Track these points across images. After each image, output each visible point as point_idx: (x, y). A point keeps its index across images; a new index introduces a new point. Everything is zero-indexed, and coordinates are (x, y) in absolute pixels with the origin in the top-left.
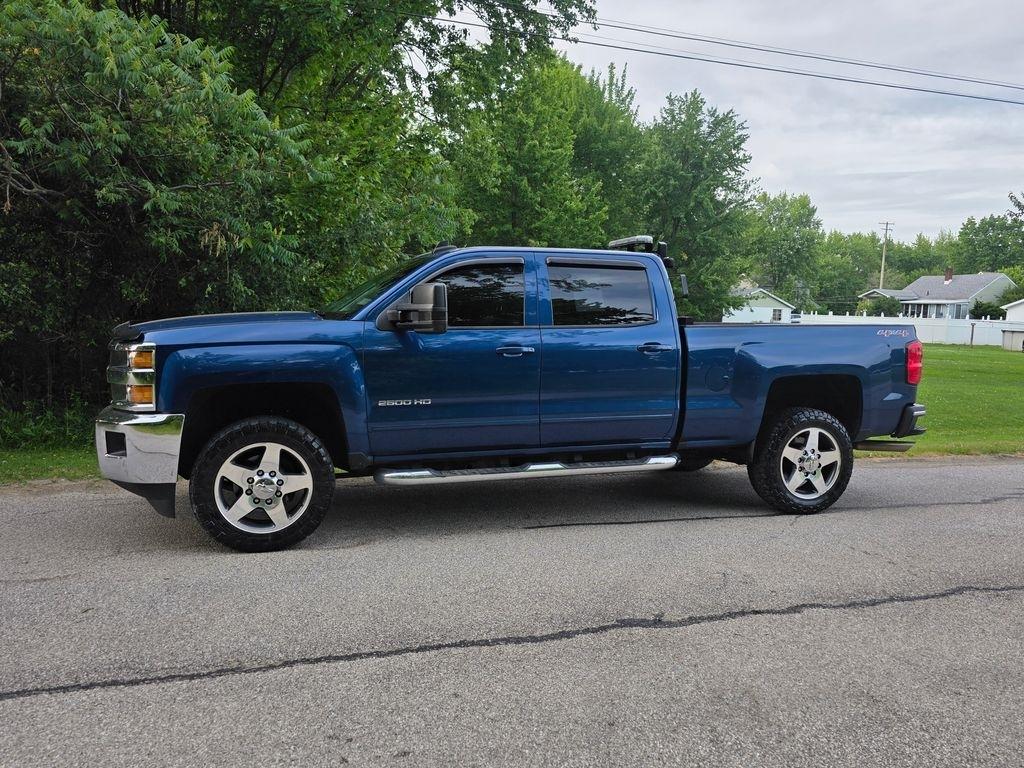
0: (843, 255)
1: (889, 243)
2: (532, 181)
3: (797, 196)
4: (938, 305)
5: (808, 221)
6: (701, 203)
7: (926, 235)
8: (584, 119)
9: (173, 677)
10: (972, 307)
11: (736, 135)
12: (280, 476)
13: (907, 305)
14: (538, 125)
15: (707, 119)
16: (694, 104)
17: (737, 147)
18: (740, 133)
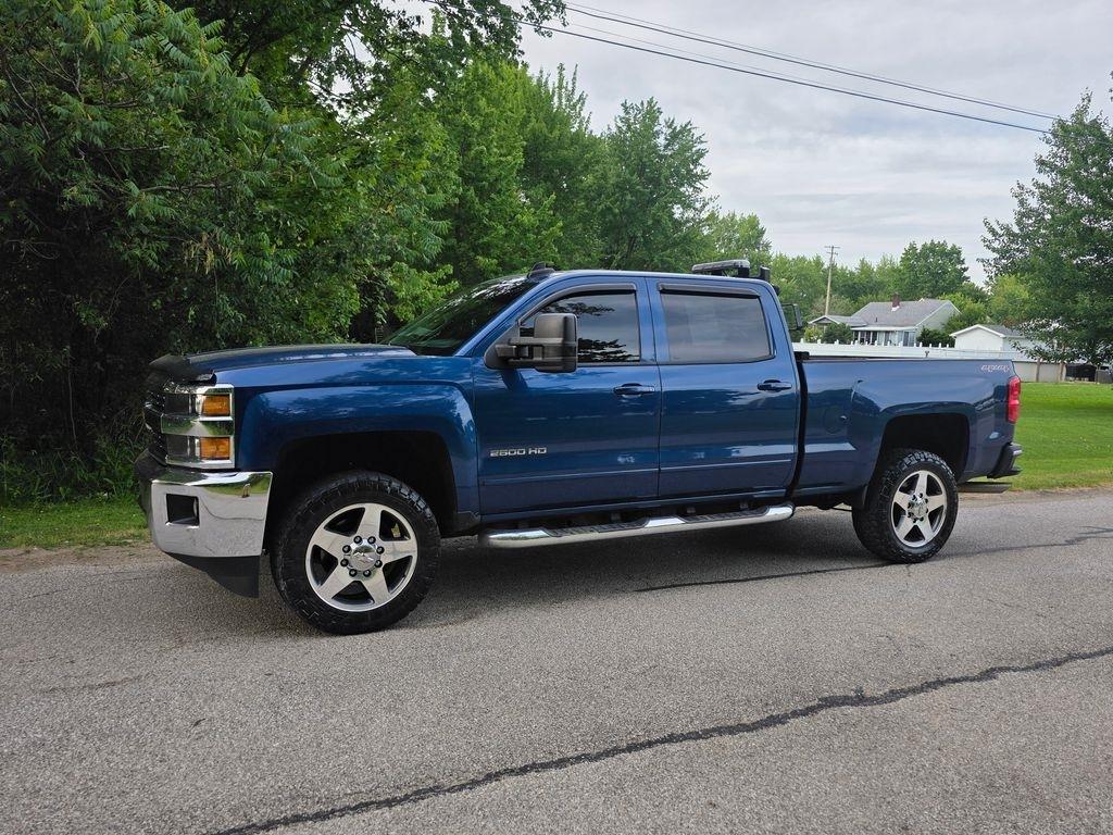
0: (789, 279)
1: (833, 266)
2: (480, 192)
3: (746, 216)
4: (887, 332)
5: (757, 243)
6: (659, 221)
7: (867, 260)
8: (533, 123)
9: (367, 805)
10: (919, 334)
11: (694, 149)
12: (380, 542)
13: (857, 332)
14: (485, 129)
15: (664, 130)
16: (652, 113)
17: (696, 162)
18: (699, 146)
